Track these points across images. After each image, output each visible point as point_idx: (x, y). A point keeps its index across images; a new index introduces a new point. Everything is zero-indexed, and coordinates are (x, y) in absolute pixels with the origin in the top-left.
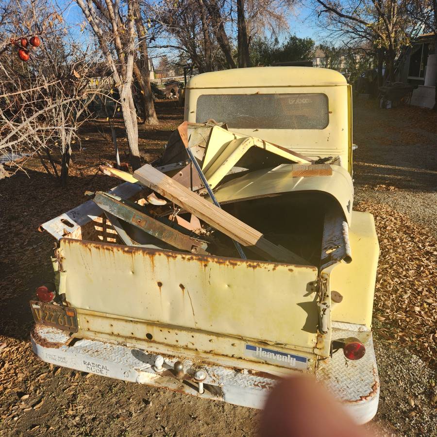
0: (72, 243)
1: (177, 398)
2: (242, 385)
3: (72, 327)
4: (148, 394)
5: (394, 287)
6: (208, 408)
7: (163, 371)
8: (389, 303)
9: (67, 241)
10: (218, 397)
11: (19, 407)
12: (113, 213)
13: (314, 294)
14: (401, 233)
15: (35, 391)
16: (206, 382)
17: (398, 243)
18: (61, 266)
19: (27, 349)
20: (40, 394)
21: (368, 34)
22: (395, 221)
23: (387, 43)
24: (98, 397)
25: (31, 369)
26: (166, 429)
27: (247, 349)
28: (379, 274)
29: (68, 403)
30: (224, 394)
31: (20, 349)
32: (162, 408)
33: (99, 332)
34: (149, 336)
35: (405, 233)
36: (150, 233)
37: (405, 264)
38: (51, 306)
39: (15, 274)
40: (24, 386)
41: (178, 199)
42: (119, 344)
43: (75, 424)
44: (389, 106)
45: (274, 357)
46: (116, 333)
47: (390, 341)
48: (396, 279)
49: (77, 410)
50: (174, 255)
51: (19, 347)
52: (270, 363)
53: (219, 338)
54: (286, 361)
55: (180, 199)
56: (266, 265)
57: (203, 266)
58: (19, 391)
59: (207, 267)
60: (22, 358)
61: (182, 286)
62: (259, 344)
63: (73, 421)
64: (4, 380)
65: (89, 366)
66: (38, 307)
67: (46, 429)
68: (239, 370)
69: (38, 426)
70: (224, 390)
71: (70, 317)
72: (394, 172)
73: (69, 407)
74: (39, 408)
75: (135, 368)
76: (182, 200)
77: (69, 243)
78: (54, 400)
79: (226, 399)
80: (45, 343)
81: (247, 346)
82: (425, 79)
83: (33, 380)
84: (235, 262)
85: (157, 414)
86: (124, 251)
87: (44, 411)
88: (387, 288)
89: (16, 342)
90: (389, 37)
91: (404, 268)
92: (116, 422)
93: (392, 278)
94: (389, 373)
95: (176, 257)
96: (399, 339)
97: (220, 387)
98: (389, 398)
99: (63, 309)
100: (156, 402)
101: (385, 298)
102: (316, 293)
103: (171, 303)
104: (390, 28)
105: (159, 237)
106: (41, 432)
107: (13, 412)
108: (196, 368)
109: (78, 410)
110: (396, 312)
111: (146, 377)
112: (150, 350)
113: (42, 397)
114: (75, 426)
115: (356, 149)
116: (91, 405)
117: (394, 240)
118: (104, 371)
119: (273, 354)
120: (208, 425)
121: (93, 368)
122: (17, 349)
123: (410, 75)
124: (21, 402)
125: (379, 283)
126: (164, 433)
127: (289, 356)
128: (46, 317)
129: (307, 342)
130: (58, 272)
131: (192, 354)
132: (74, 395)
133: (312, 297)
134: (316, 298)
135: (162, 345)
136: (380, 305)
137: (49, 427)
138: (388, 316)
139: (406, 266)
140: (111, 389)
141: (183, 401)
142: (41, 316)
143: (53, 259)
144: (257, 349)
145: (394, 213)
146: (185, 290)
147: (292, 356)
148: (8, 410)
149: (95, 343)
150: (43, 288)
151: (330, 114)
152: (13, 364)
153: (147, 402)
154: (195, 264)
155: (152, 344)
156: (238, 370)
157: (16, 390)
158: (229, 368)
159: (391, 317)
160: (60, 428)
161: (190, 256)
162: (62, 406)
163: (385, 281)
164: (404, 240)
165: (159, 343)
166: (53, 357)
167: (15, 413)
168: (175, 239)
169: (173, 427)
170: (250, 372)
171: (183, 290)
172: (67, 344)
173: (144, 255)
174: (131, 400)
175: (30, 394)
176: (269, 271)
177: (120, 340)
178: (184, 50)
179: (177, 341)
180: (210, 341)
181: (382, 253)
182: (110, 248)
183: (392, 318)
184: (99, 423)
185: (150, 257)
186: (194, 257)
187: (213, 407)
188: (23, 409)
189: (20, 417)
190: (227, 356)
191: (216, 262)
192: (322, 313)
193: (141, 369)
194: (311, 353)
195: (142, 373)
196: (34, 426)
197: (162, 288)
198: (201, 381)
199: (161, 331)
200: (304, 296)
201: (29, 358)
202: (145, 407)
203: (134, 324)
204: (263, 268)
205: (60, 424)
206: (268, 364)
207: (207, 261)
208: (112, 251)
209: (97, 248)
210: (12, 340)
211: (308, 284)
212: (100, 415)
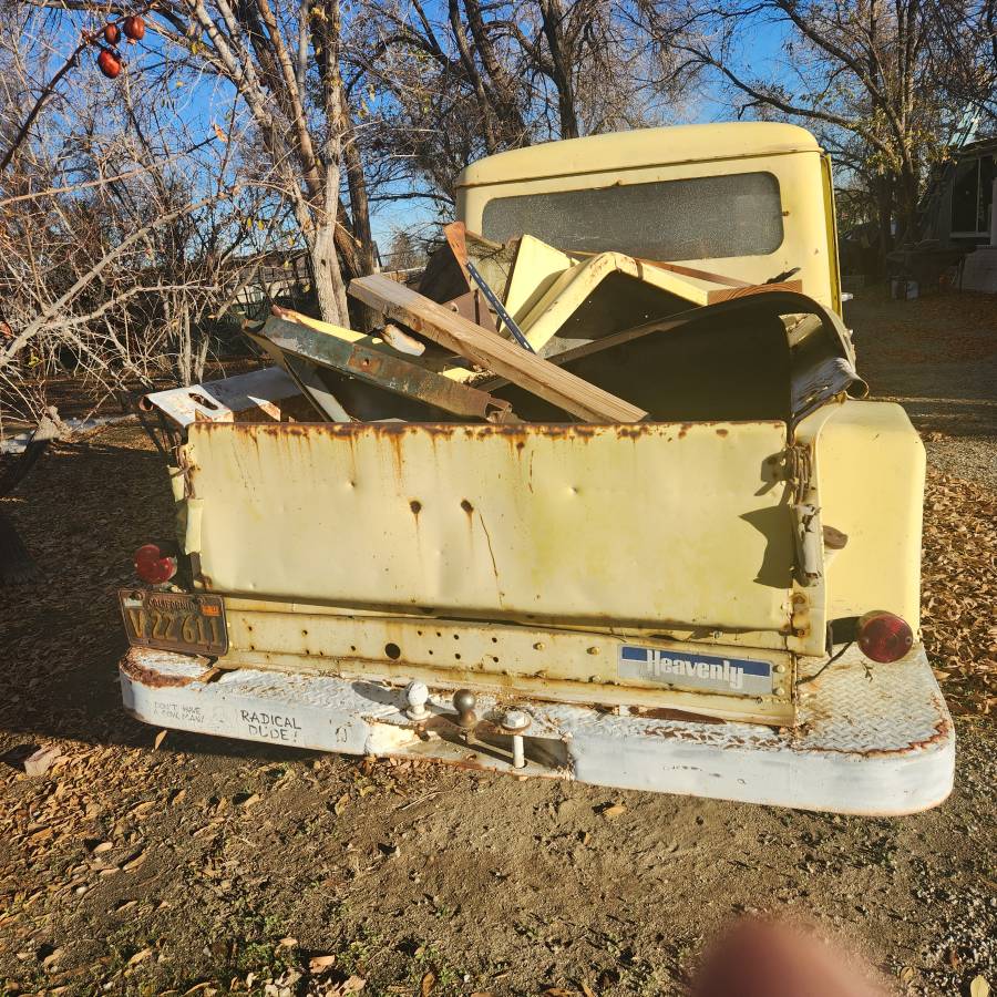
0: (215, 428)
1: (459, 839)
2: (618, 734)
3: (215, 643)
4: (391, 835)
5: (962, 613)
6: (535, 858)
7: (429, 718)
8: (956, 644)
9: (203, 426)
10: (559, 771)
11: (89, 868)
12: (305, 353)
13: (780, 487)
14: (968, 517)
15: (127, 837)
16: (530, 733)
17: (965, 535)
18: (189, 488)
19: (106, 759)
20: (138, 842)
21: (851, 157)
22: (953, 494)
23: (898, 162)
24: (273, 842)
25: (116, 795)
26: (436, 899)
27: (624, 656)
28: (925, 590)
29: (204, 857)
30: (574, 762)
31: (91, 760)
32: (424, 859)
33: (275, 653)
34: (393, 651)
35: (978, 515)
36: (392, 385)
37: (985, 572)
38: (167, 598)
39: (80, 626)
40: (100, 828)
41: (450, 335)
42: (322, 674)
43: (220, 894)
44: (913, 294)
45: (691, 672)
46: (315, 651)
47: (968, 718)
48: (967, 601)
49: (224, 868)
50: (446, 429)
51: (91, 756)
52: (681, 688)
53: (557, 637)
54: (720, 677)
55: (456, 334)
56: (662, 428)
57: (515, 448)
58: (90, 837)
59: (523, 450)
60: (96, 777)
61: (467, 506)
62: (653, 642)
63: (217, 889)
64: (54, 819)
65: (255, 723)
66: (138, 603)
67: (152, 908)
68: (606, 708)
69: (135, 902)
70: (575, 750)
71: (210, 618)
72: (941, 408)
73: (206, 862)
74: (137, 867)
75: (362, 714)
76: (459, 337)
77: (208, 428)
78: (169, 851)
79: (581, 774)
80: (152, 679)
81: (624, 649)
82: (990, 233)
83: (121, 815)
84: (589, 429)
85: (413, 873)
86: (333, 433)
87: (148, 872)
88: (946, 616)
89: (83, 748)
90: (899, 147)
91: (984, 579)
92: (316, 889)
93: (959, 597)
94: (970, 778)
95: (451, 432)
96: (987, 711)
97: (566, 744)
98: (976, 829)
99: (195, 601)
100: (410, 848)
101: (943, 635)
102: (784, 483)
103: (442, 553)
104: (902, 127)
105: (412, 393)
106: (141, 913)
107: (75, 877)
108: (505, 709)
109: (227, 870)
110: (975, 661)
111: (388, 739)
112: (395, 681)
113: (143, 847)
114: (221, 899)
115: (849, 301)
116: (256, 859)
117: (951, 529)
118: (290, 732)
119: (688, 664)
120: (536, 889)
121: (263, 726)
122: (86, 761)
123: (956, 228)
124: (94, 857)
125: (927, 607)
126: (431, 908)
127: (727, 663)
128: (156, 628)
129: (768, 613)
130: (184, 502)
131: (494, 685)
132: (215, 841)
133: (774, 494)
134: (786, 497)
135: (422, 670)
136: (933, 648)
137: (160, 902)
138: (957, 669)
139: (988, 574)
140: (302, 828)
141: (474, 845)
142: (142, 626)
143: (173, 470)
144: (650, 653)
145: (947, 479)
146: (473, 514)
147: (735, 663)
148: (63, 873)
149: (269, 675)
150: (150, 549)
151: (784, 218)
152: (75, 787)
153: (388, 850)
154: (497, 442)
155: (400, 670)
156: (604, 710)
157: (82, 836)
158: (583, 705)
159: (963, 670)
160: (184, 903)
161: (484, 428)
162: (188, 862)
163: (940, 602)
164: (978, 528)
165: (416, 665)
166: (171, 709)
167: (81, 880)
168: (449, 393)
169: (453, 895)
170: (634, 710)
171: (470, 516)
172: (204, 679)
173: (377, 437)
174: (350, 846)
175: (114, 842)
176: (670, 439)
177: (326, 666)
178: (446, 200)
179: (458, 656)
180: (535, 647)
181: (927, 554)
182: (302, 430)
183: (967, 673)
184: (278, 892)
185: (392, 441)
186: (494, 429)
187: (546, 857)
188: (99, 872)
189: (90, 886)
190: (577, 681)
191: (545, 434)
192: (802, 527)
193: (375, 717)
194: (781, 650)
195: (379, 727)
196: (124, 902)
197: (421, 514)
198: (519, 730)
199: (420, 633)
200: (756, 495)
201: (111, 775)
202: (384, 860)
203: (356, 623)
204: (656, 435)
205: (185, 897)
206: (677, 690)
207: (523, 433)
208: (305, 435)
209: (270, 433)
210: (75, 745)
211: (764, 463)
212: (278, 876)
